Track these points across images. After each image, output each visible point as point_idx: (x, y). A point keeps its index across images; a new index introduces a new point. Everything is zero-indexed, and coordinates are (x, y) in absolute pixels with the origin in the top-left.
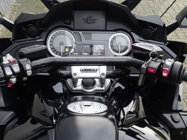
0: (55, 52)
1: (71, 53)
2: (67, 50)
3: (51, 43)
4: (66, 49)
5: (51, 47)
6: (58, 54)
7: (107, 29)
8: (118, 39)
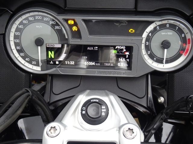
0: (27, 59)
1: (60, 62)
2: (51, 54)
3: (17, 41)
4: (50, 52)
5: (18, 48)
6: (33, 63)
7: (139, 10)
8: (163, 34)
